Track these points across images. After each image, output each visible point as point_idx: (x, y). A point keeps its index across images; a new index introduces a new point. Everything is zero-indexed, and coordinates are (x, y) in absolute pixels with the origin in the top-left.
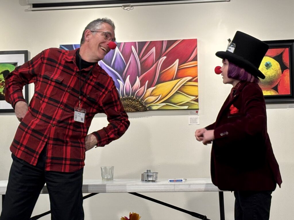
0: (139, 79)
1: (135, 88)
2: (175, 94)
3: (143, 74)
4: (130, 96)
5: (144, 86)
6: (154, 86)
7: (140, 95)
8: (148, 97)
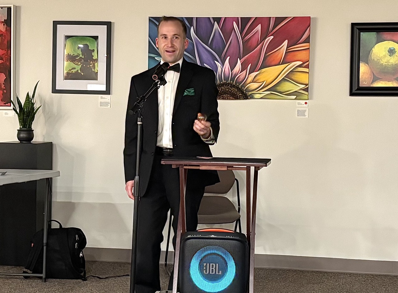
0: (241, 62)
1: (235, 73)
2: (282, 82)
3: (245, 56)
4: (229, 81)
5: (246, 70)
6: (257, 71)
7: (240, 80)
8: (250, 83)
